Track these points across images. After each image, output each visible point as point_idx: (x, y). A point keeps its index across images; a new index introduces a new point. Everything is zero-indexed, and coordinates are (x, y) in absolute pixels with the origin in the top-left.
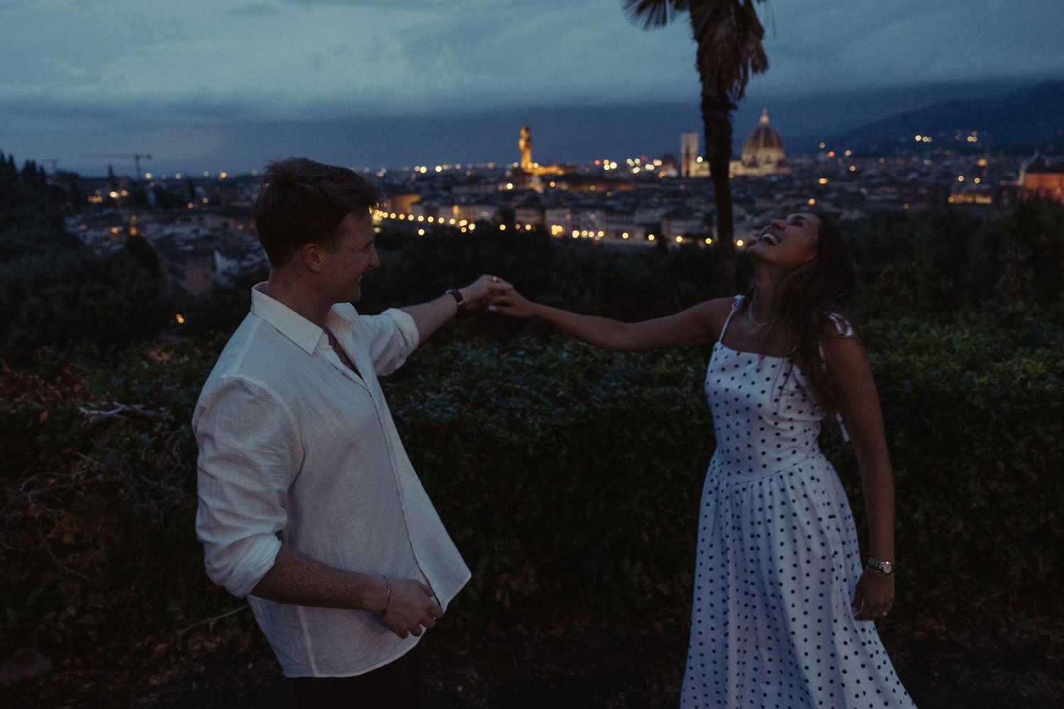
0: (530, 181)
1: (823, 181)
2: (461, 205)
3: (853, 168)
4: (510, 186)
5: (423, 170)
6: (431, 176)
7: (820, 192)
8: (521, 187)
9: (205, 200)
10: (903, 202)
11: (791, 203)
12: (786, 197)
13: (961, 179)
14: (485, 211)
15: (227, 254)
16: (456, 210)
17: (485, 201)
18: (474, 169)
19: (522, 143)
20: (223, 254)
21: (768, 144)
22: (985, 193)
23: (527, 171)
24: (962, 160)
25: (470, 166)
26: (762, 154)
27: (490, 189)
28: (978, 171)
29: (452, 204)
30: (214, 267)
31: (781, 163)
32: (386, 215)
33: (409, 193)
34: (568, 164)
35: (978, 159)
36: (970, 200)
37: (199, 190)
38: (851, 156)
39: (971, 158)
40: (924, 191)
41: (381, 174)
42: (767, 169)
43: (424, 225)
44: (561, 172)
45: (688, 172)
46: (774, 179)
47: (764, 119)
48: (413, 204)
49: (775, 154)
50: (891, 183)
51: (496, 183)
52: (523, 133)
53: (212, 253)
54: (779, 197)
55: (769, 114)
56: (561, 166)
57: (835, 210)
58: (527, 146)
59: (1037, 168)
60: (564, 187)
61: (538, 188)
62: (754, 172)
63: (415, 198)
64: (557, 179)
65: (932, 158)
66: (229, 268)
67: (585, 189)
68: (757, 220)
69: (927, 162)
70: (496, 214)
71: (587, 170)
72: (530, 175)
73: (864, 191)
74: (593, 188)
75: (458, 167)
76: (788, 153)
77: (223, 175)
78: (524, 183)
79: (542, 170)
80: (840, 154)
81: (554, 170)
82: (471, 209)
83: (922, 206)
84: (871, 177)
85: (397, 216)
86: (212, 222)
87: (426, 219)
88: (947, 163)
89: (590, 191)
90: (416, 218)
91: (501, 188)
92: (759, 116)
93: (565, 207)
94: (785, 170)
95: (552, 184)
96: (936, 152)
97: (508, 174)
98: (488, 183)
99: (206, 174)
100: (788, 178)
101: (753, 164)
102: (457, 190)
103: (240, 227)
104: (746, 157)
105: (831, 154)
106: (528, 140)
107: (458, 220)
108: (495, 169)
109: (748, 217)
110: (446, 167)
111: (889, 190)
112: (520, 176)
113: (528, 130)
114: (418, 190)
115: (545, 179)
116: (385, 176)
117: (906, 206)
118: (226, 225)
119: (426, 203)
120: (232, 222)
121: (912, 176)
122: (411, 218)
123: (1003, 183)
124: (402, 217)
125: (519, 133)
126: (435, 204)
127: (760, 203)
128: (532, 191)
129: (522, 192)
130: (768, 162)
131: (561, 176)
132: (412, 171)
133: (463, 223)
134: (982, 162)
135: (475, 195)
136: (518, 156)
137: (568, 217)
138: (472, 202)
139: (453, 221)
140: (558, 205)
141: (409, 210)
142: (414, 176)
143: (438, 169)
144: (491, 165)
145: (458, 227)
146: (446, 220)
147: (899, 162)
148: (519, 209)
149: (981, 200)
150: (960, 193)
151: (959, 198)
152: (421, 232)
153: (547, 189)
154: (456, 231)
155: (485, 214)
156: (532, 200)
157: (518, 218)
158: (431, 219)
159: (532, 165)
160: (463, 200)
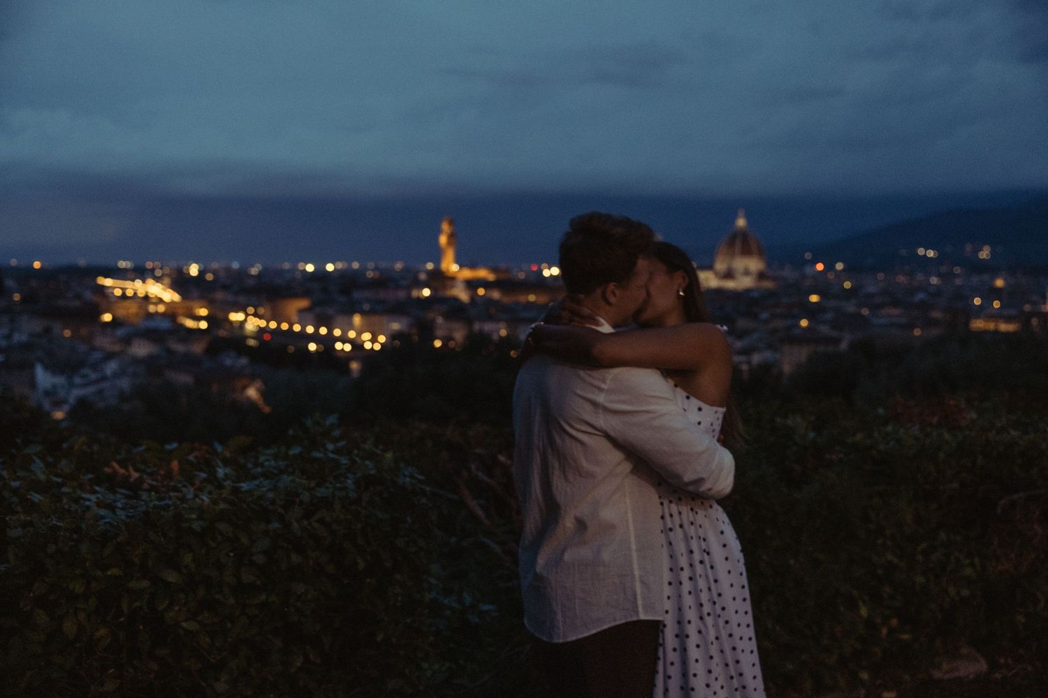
0: (453, 287)
1: (814, 298)
2: (363, 313)
3: (847, 285)
4: (426, 292)
5: (310, 268)
6: (320, 275)
7: (812, 312)
8: (441, 294)
9: (17, 297)
10: (911, 326)
11: (779, 324)
12: (774, 317)
13: (977, 301)
14: (395, 321)
15: (52, 368)
16: (357, 319)
17: (395, 310)
18: (376, 269)
19: (443, 239)
20: (47, 367)
21: (746, 252)
22: (1008, 319)
23: (449, 275)
24: (975, 280)
25: (371, 265)
26: (740, 263)
27: (401, 294)
28: (996, 293)
29: (351, 312)
30: (33, 384)
31: (761, 276)
32: (263, 323)
33: (295, 296)
34: (503, 265)
35: (993, 278)
36: (992, 327)
37: (10, 283)
38: (844, 270)
39: (986, 277)
40: (936, 314)
41: (254, 271)
42: (743, 283)
43: (315, 337)
44: (491, 277)
46: (755, 294)
47: (741, 222)
48: (301, 311)
49: (754, 264)
50: (895, 303)
51: (409, 288)
52: (445, 227)
53: (32, 367)
54: (764, 316)
55: (748, 217)
56: (494, 270)
57: (834, 334)
58: (450, 243)
60: (496, 295)
61: (463, 295)
62: (730, 284)
63: (303, 303)
64: (487, 285)
65: (939, 275)
66: (54, 386)
67: (522, 298)
69: (934, 280)
70: (410, 326)
71: (522, 276)
72: (452, 279)
73: (865, 312)
74: (532, 298)
75: (356, 265)
76: (769, 265)
77: (37, 265)
78: (445, 287)
79: (467, 274)
80: (829, 267)
81: (483, 273)
82: (376, 319)
83: (935, 332)
84: (872, 295)
85: (279, 324)
86: (28, 328)
87: (317, 329)
88: (958, 282)
89: (529, 303)
90: (304, 328)
91: (415, 293)
92: (735, 217)
93: (498, 321)
94: (768, 284)
95: (481, 292)
96: (943, 269)
97: (423, 277)
98: (399, 287)
99: (14, 262)
100: (770, 294)
101: (729, 275)
102: (357, 295)
103: (67, 333)
104: (720, 266)
105: (820, 267)
106: (452, 236)
107: (359, 334)
108: (406, 270)
110: (340, 265)
111: (895, 311)
112: (439, 279)
113: (451, 223)
114: (306, 294)
115: (472, 285)
116: (260, 275)
117: (917, 332)
118: (47, 330)
119: (318, 310)
120: (57, 327)
121: (920, 296)
122: (297, 328)
123: (1027, 308)
124: (285, 326)
125: (440, 227)
126: (330, 311)
127: (742, 323)
128: (456, 299)
129: (443, 301)
130: (747, 273)
131: (491, 282)
132: (294, 269)
133: (366, 336)
134: (999, 283)
135: (383, 302)
136: (437, 256)
137: (503, 333)
138: (377, 311)
139: (352, 334)
140: (491, 318)
141: (295, 318)
142: (298, 276)
143: (330, 267)
144: (399, 266)
145: (360, 342)
146: (345, 332)
147: (901, 279)
148: (440, 320)
149: (1004, 327)
150: (978, 317)
151: (978, 324)
152: (312, 347)
153: (474, 297)
154: (358, 346)
155: (396, 326)
156: (456, 311)
157: (439, 332)
158: (323, 331)
159: (454, 268)
160: (366, 307)
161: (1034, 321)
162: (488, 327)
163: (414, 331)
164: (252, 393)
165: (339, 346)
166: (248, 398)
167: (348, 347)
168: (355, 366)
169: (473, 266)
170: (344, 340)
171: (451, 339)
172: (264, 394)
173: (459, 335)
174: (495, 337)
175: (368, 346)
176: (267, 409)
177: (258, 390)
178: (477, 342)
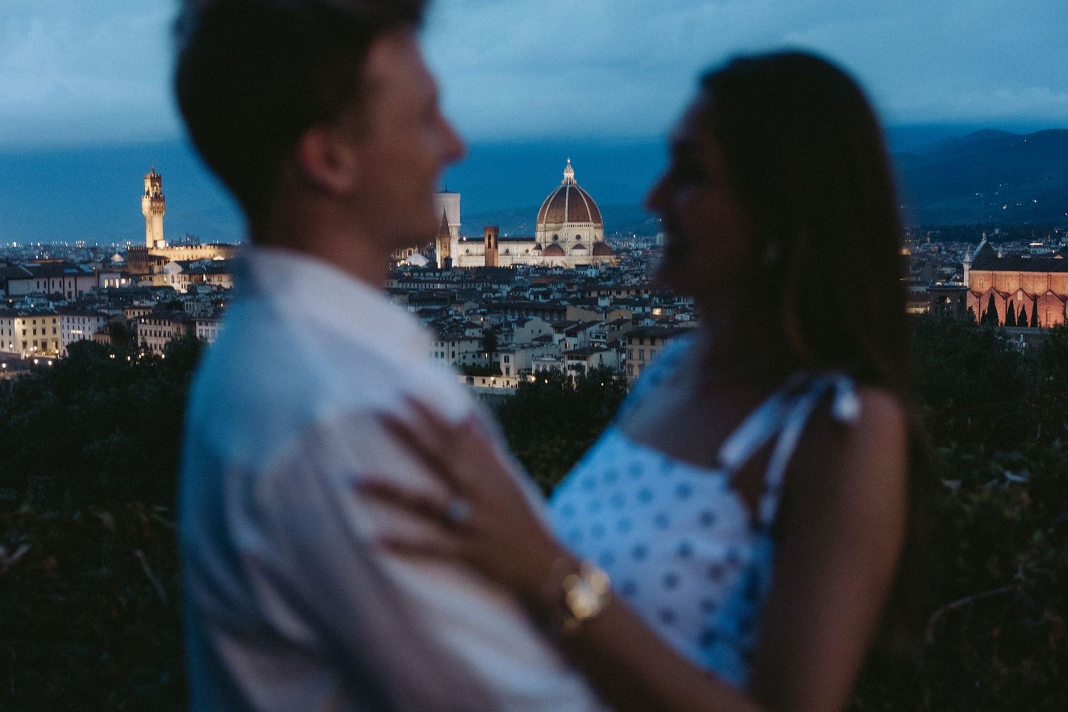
0: (162, 272)
2: (26, 314)
8: (141, 283)
11: (626, 313)
12: (616, 302)
16: (17, 324)
17: (79, 308)
19: (146, 203)
21: (578, 215)
23: (155, 254)
26: (570, 231)
27: (85, 286)
31: (599, 248)
42: (580, 257)
44: (220, 257)
45: (448, 260)
46: (591, 273)
47: (569, 174)
49: (590, 233)
51: (96, 275)
52: (147, 185)
54: (603, 303)
56: (223, 247)
58: (155, 209)
59: (985, 262)
60: (226, 283)
61: (180, 285)
62: (557, 261)
64: (214, 268)
68: (571, 342)
70: (100, 332)
72: (162, 260)
76: (607, 234)
78: (151, 274)
79: (183, 253)
81: (206, 252)
82: (47, 323)
91: (103, 284)
94: (607, 260)
95: (205, 278)
97: (117, 260)
98: (82, 274)
100: (613, 272)
101: (555, 248)
102: (16, 287)
104: (543, 236)
106: (157, 199)
107: (23, 345)
108: (92, 249)
109: (557, 337)
112: (142, 263)
113: (156, 180)
115: (191, 270)
127: (574, 314)
128: (168, 290)
129: (148, 292)
130: (579, 245)
131: (220, 263)
133: (33, 348)
135: (57, 297)
138: (50, 310)
139: (10, 346)
144: (80, 243)
148: (144, 322)
153: (195, 287)
154: (19, 363)
155: (78, 332)
156: (169, 307)
159: (164, 244)
160: (32, 306)
163: (106, 339)
167: (3, 367)
169: (192, 243)
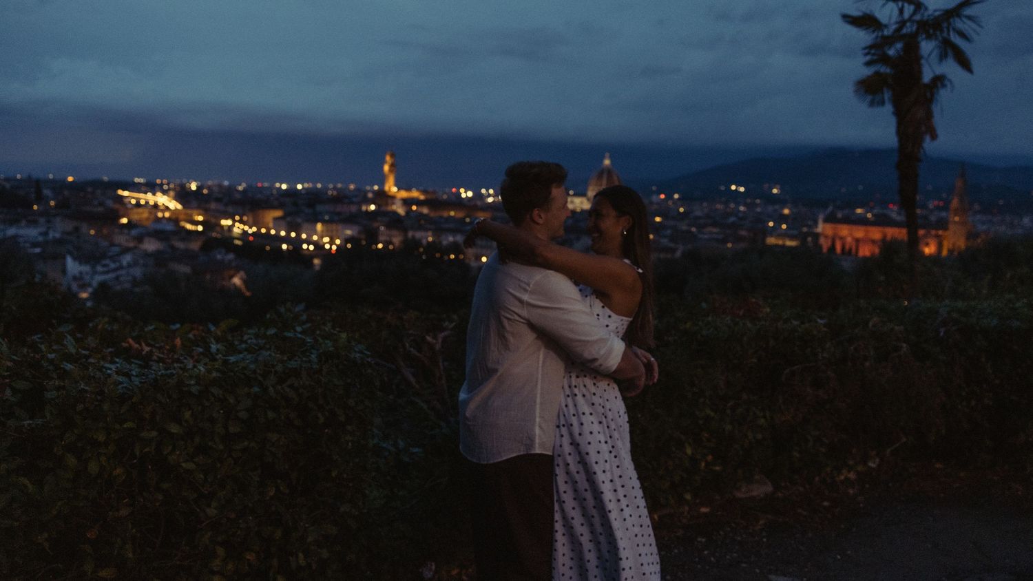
0: (393, 204)
1: (658, 219)
2: (323, 222)
3: (682, 210)
4: (373, 207)
5: (284, 187)
6: (292, 192)
7: (657, 229)
8: (383, 209)
9: (52, 203)
10: (725, 241)
13: (771, 224)
14: (348, 229)
15: (79, 259)
16: (319, 226)
17: (349, 220)
18: (335, 188)
19: (386, 168)
20: (75, 259)
22: (792, 238)
23: (390, 194)
24: (770, 208)
25: (331, 186)
27: (354, 209)
28: (784, 219)
29: (315, 221)
30: (64, 271)
32: (246, 228)
33: (272, 207)
34: (430, 189)
35: (783, 208)
36: (780, 242)
37: (47, 192)
38: (679, 199)
39: (777, 207)
40: (743, 233)
41: (240, 188)
43: (286, 239)
44: (422, 197)
47: (607, 162)
48: (276, 219)
50: (715, 225)
51: (360, 204)
52: (388, 158)
53: (64, 258)
55: (611, 158)
56: (424, 192)
57: (672, 245)
58: (390, 171)
59: (830, 219)
60: (425, 211)
61: (401, 211)
63: (278, 213)
64: (418, 203)
65: (745, 205)
66: (81, 273)
67: (445, 214)
69: (742, 208)
70: (360, 232)
71: (445, 197)
72: (393, 197)
73: (694, 229)
74: (452, 213)
75: (319, 186)
77: (70, 179)
78: (387, 204)
79: (404, 194)
80: (669, 197)
81: (415, 194)
82: (334, 226)
83: (742, 245)
84: (698, 218)
85: (259, 229)
86: (60, 227)
87: (288, 233)
88: (759, 210)
89: (450, 217)
90: (278, 232)
91: (364, 208)
92: (603, 158)
93: (426, 230)
95: (414, 208)
96: (749, 201)
97: (370, 195)
98: (352, 203)
99: (51, 176)
102: (319, 208)
103: (92, 232)
105: (662, 196)
106: (392, 166)
107: (321, 237)
108: (357, 190)
110: (306, 185)
111: (715, 230)
112: (382, 197)
113: (392, 156)
114: (280, 206)
115: (407, 202)
116: (245, 191)
117: (729, 245)
118: (77, 229)
119: (289, 219)
120: (84, 227)
121: (732, 219)
122: (273, 232)
123: (805, 229)
124: (263, 231)
125: (384, 158)
126: (299, 220)
128: (395, 213)
129: (386, 214)
131: (421, 201)
132: (272, 188)
133: (326, 239)
134: (786, 211)
135: (339, 214)
136: (382, 180)
137: (430, 239)
138: (335, 220)
139: (315, 238)
140: (421, 228)
141: (271, 225)
142: (275, 192)
143: (299, 187)
144: (352, 187)
145: (321, 243)
146: (310, 236)
147: (719, 206)
148: (382, 228)
149: (789, 243)
150: (772, 236)
151: (771, 241)
152: (284, 247)
153: (409, 212)
154: (320, 247)
155: (349, 232)
156: (395, 222)
157: (382, 238)
158: (293, 235)
159: (395, 189)
160: (327, 218)
161: (810, 239)
162: (419, 235)
163: (363, 236)
164: (237, 281)
165: (305, 246)
166: (234, 284)
167: (312, 247)
168: (316, 261)
169: (408, 189)
170: (309, 242)
171: (391, 243)
172: (245, 282)
173: (397, 240)
174: (424, 242)
175: (327, 246)
176: (248, 294)
177: (241, 279)
178: (411, 246)
